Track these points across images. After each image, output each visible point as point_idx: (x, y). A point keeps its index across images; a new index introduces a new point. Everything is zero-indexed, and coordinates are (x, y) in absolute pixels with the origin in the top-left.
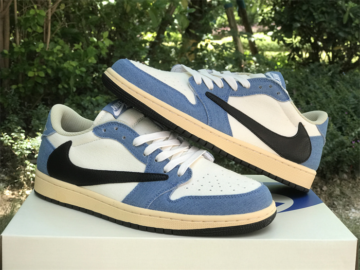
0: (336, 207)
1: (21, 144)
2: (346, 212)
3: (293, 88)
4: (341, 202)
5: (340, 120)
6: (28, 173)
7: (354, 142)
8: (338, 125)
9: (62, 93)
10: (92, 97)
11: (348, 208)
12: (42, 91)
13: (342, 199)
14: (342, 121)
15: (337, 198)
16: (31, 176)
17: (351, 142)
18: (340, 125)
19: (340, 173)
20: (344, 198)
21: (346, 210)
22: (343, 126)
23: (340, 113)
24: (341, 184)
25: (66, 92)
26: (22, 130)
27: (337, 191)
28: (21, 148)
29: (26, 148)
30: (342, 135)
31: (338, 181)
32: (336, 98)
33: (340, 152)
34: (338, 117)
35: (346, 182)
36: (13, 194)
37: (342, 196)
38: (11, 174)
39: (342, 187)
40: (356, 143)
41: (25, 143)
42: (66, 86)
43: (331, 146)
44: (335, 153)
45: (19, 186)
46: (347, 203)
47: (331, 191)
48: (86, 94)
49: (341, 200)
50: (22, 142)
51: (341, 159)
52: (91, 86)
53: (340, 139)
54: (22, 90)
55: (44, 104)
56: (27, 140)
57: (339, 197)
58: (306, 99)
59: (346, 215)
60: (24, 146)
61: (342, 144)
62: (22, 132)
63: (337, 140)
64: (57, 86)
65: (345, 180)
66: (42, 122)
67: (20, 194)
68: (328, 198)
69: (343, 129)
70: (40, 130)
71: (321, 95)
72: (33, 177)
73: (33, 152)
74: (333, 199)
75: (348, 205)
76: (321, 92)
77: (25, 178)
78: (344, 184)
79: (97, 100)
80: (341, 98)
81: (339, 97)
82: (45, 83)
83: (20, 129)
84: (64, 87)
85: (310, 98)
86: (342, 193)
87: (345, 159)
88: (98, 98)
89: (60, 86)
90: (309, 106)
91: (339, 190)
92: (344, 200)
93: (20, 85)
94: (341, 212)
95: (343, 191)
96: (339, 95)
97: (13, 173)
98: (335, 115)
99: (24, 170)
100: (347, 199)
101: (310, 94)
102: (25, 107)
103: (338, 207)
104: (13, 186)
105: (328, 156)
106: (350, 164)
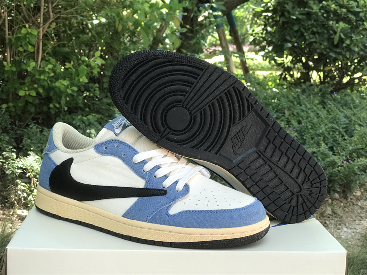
0: (328, 226)
1: (13, 163)
2: (338, 231)
3: (284, 108)
4: (333, 222)
6: (20, 192)
7: (345, 162)
8: (330, 145)
9: (53, 112)
10: (83, 116)
11: (340, 227)
12: (32, 110)
13: (333, 218)
14: (333, 141)
15: (329, 217)
16: (22, 195)
17: (343, 162)
18: (331, 145)
19: (332, 192)
20: (335, 217)
21: (338, 230)
22: (334, 145)
23: (331, 133)
24: (332, 203)
25: (57, 111)
26: (13, 149)
27: (329, 211)
28: (13, 167)
29: (18, 167)
30: (333, 154)
31: (330, 201)
32: (327, 118)
33: (331, 171)
34: (329, 137)
35: (337, 201)
36: (4, 214)
37: (334, 215)
38: (2, 193)
39: (334, 206)
40: (347, 163)
41: (17, 162)
42: (57, 105)
45: (9, 206)
46: (339, 223)
47: (323, 211)
48: (77, 113)
49: (333, 220)
50: (13, 161)
51: (333, 178)
52: (82, 105)
53: (331, 158)
54: (13, 110)
55: (35, 123)
56: (18, 159)
57: (331, 217)
58: (298, 119)
59: (338, 234)
60: (15, 165)
61: (333, 164)
62: (13, 152)
63: (328, 159)
64: (49, 105)
65: (337, 199)
66: (33, 141)
67: (11, 213)
68: (320, 217)
69: (335, 149)
70: (32, 149)
71: (312, 115)
72: (24, 197)
73: (25, 171)
74: (325, 218)
75: (340, 225)
76: (313, 112)
77: (16, 198)
78: (335, 203)
79: (88, 120)
80: (332, 118)
81: (331, 117)
82: (36, 102)
83: (12, 148)
84: (55, 106)
85: (302, 118)
86: (334, 212)
87: (336, 178)
88: (90, 117)
89: (51, 105)
90: (301, 125)
91: (330, 209)
92: (336, 219)
93: (11, 104)
94: (332, 231)
95: (334, 210)
96: (330, 115)
97: (3, 192)
98: (327, 135)
99: (15, 190)
100: (338, 219)
101: (302, 114)
102: (16, 126)
103: (329, 226)
104: (3, 205)
106: (341, 183)
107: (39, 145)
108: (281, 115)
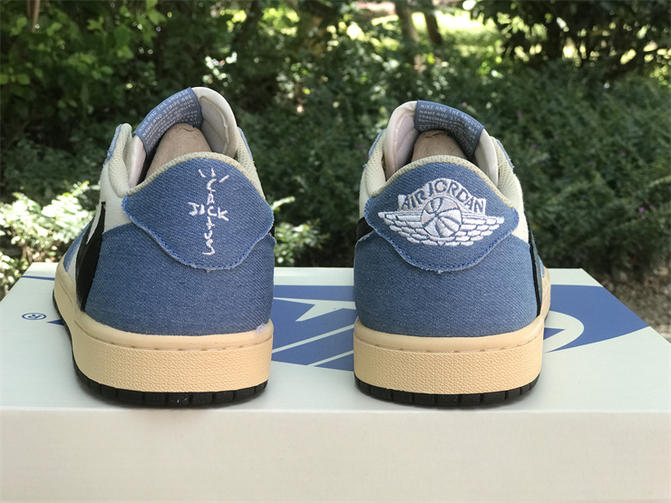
3: (517, 108)
5: (613, 167)
7: (642, 210)
8: (610, 178)
9: (65, 118)
12: (24, 112)
14: (616, 170)
16: (5, 281)
17: (637, 210)
18: (612, 178)
19: (615, 270)
22: (618, 179)
23: (612, 155)
25: (73, 115)
30: (616, 195)
32: (602, 126)
33: (616, 228)
34: (609, 163)
35: (625, 287)
40: (647, 212)
42: (73, 104)
43: (599, 216)
44: (607, 230)
51: (617, 242)
52: (122, 104)
53: (615, 203)
55: (28, 138)
58: (544, 128)
61: (620, 214)
63: (610, 205)
64: (56, 103)
65: (623, 283)
66: (25, 174)
69: (619, 184)
70: (22, 187)
71: (573, 120)
73: (9, 233)
78: (621, 291)
80: (612, 126)
81: (609, 123)
82: (31, 98)
84: (69, 106)
85: (552, 124)
87: (625, 243)
89: (61, 104)
90: (551, 141)
96: (608, 119)
98: (604, 158)
101: (552, 119)
105: (593, 236)
106: (633, 251)
107: (38, 180)
108: (510, 121)
